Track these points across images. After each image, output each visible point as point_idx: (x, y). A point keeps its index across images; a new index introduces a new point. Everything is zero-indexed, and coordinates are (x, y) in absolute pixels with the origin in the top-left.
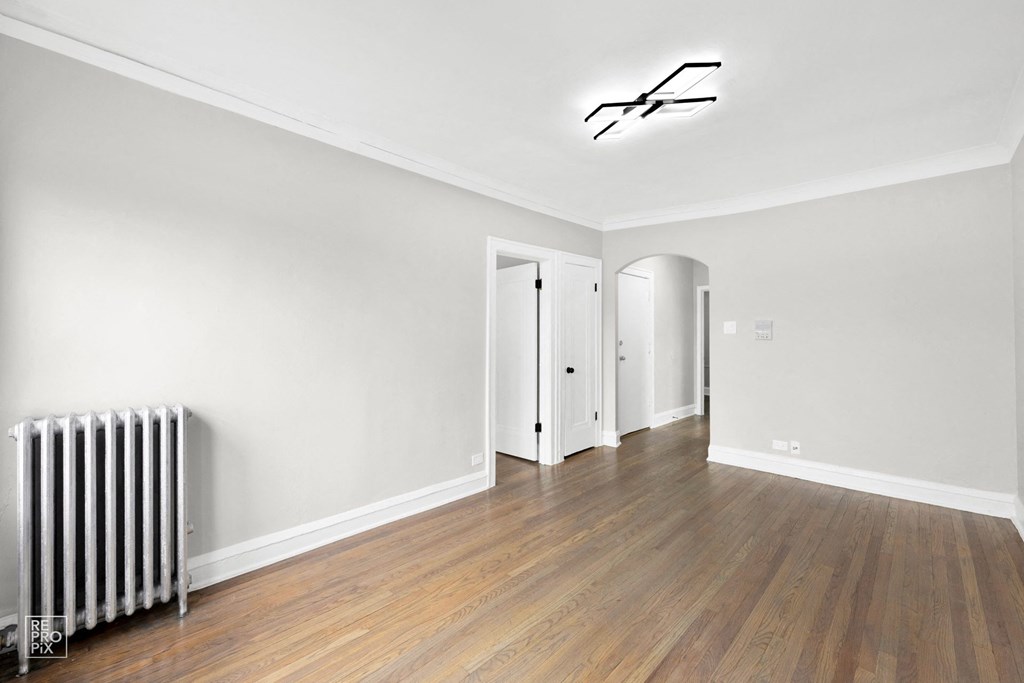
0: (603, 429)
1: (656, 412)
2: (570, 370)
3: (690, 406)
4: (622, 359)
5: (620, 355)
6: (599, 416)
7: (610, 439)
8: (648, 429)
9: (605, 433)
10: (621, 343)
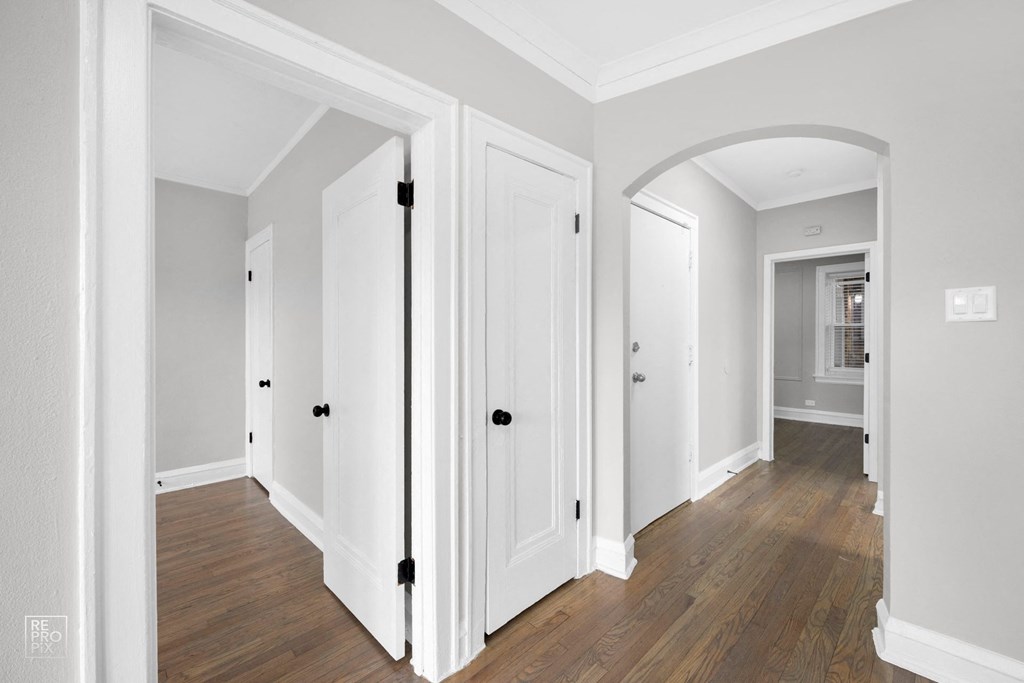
0: (594, 533)
1: (700, 470)
2: (501, 418)
3: (750, 448)
4: (637, 379)
5: (635, 369)
6: (586, 510)
7: (613, 558)
8: (688, 502)
9: (600, 541)
10: (636, 348)
